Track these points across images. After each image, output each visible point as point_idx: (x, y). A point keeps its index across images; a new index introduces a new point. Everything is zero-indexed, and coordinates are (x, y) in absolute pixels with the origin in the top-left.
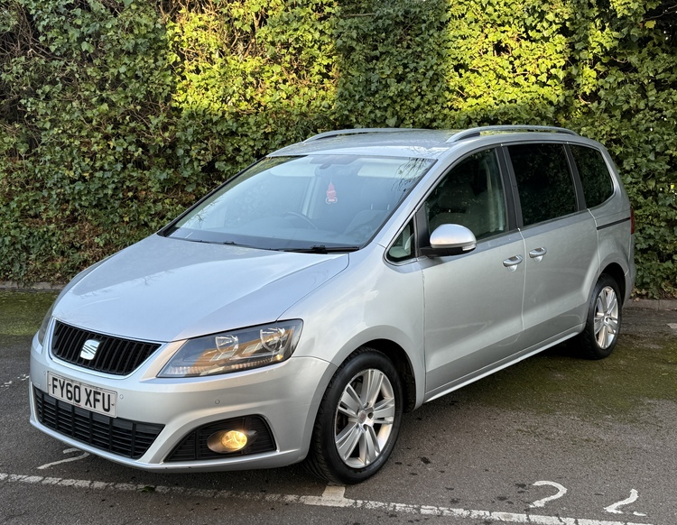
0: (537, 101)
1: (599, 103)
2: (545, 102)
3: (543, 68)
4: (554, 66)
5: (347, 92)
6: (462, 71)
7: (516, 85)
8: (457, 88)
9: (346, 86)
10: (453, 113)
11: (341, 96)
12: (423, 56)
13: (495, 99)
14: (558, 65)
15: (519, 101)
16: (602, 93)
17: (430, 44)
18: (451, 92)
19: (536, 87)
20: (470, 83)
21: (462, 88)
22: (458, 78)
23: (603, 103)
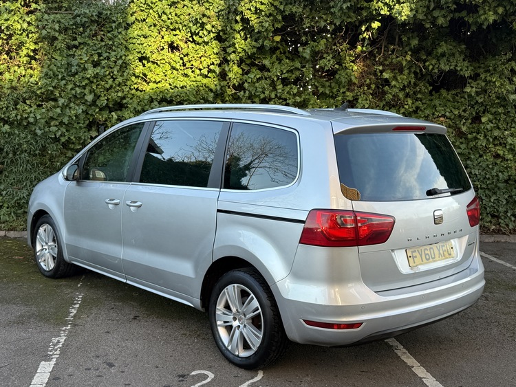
0: (201, 88)
1: (245, 92)
2: (207, 89)
3: (205, 64)
4: (213, 64)
5: (51, 73)
6: (145, 62)
7: (186, 75)
8: (141, 75)
9: (51, 67)
10: (139, 93)
11: (47, 75)
12: (114, 48)
13: (170, 85)
14: (215, 63)
15: (188, 88)
16: (246, 85)
17: (119, 39)
18: (137, 77)
19: (200, 78)
20: (151, 71)
21: (145, 75)
22: (141, 67)
23: (247, 92)
